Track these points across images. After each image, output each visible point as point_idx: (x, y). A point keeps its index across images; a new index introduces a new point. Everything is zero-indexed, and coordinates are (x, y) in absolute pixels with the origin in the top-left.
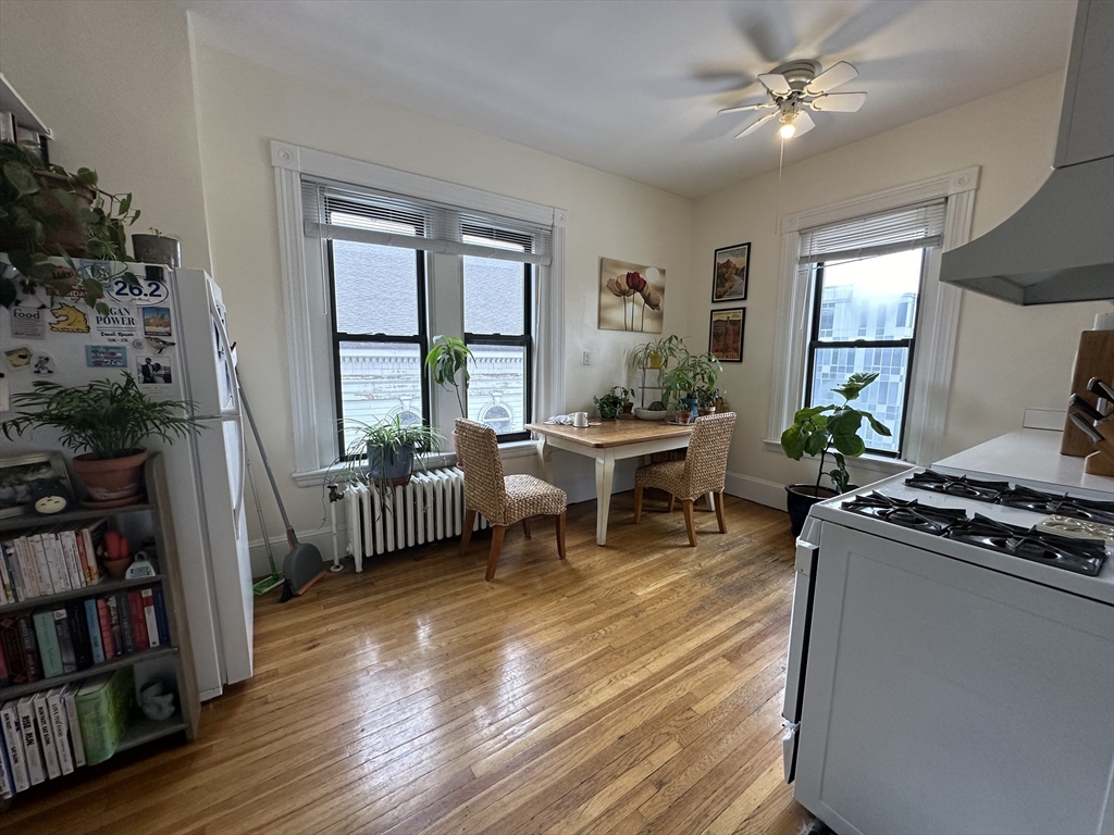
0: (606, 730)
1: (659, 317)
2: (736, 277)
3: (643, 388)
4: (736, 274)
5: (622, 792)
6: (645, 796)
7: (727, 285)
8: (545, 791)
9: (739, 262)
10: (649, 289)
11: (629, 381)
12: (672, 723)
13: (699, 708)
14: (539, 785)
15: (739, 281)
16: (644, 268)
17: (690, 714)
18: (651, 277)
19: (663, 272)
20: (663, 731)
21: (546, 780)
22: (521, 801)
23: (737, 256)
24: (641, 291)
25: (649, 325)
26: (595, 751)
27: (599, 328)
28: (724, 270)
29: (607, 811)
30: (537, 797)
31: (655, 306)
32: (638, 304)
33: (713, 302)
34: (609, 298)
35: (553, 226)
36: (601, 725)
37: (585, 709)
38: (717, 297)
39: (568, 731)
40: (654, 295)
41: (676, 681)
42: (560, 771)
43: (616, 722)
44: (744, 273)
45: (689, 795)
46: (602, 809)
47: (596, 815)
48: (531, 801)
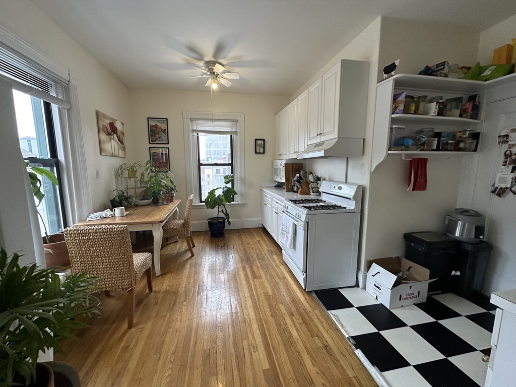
0: (267, 319)
1: (124, 149)
2: (161, 133)
3: (127, 189)
4: (162, 131)
5: (292, 324)
6: (295, 320)
7: (157, 136)
8: (284, 346)
9: (163, 126)
10: (119, 133)
11: (117, 186)
12: (272, 302)
13: (270, 293)
14: (281, 346)
15: (163, 136)
16: (116, 120)
17: (271, 297)
18: (118, 125)
19: (123, 124)
20: (274, 305)
21: (280, 344)
22: (285, 354)
23: (161, 123)
24: (116, 134)
25: (121, 154)
26: (274, 325)
27: (101, 154)
28: (154, 129)
29: (297, 331)
30: (285, 349)
31: (122, 143)
32: (116, 141)
33: (150, 143)
34: (104, 137)
35: (69, 81)
36: (264, 319)
37: (255, 321)
38: (152, 141)
39: (262, 329)
40: (121, 136)
41: (257, 293)
42: (278, 338)
43: (265, 314)
44: (166, 131)
45: (298, 310)
46: (296, 332)
47: (297, 334)
48: (286, 351)
